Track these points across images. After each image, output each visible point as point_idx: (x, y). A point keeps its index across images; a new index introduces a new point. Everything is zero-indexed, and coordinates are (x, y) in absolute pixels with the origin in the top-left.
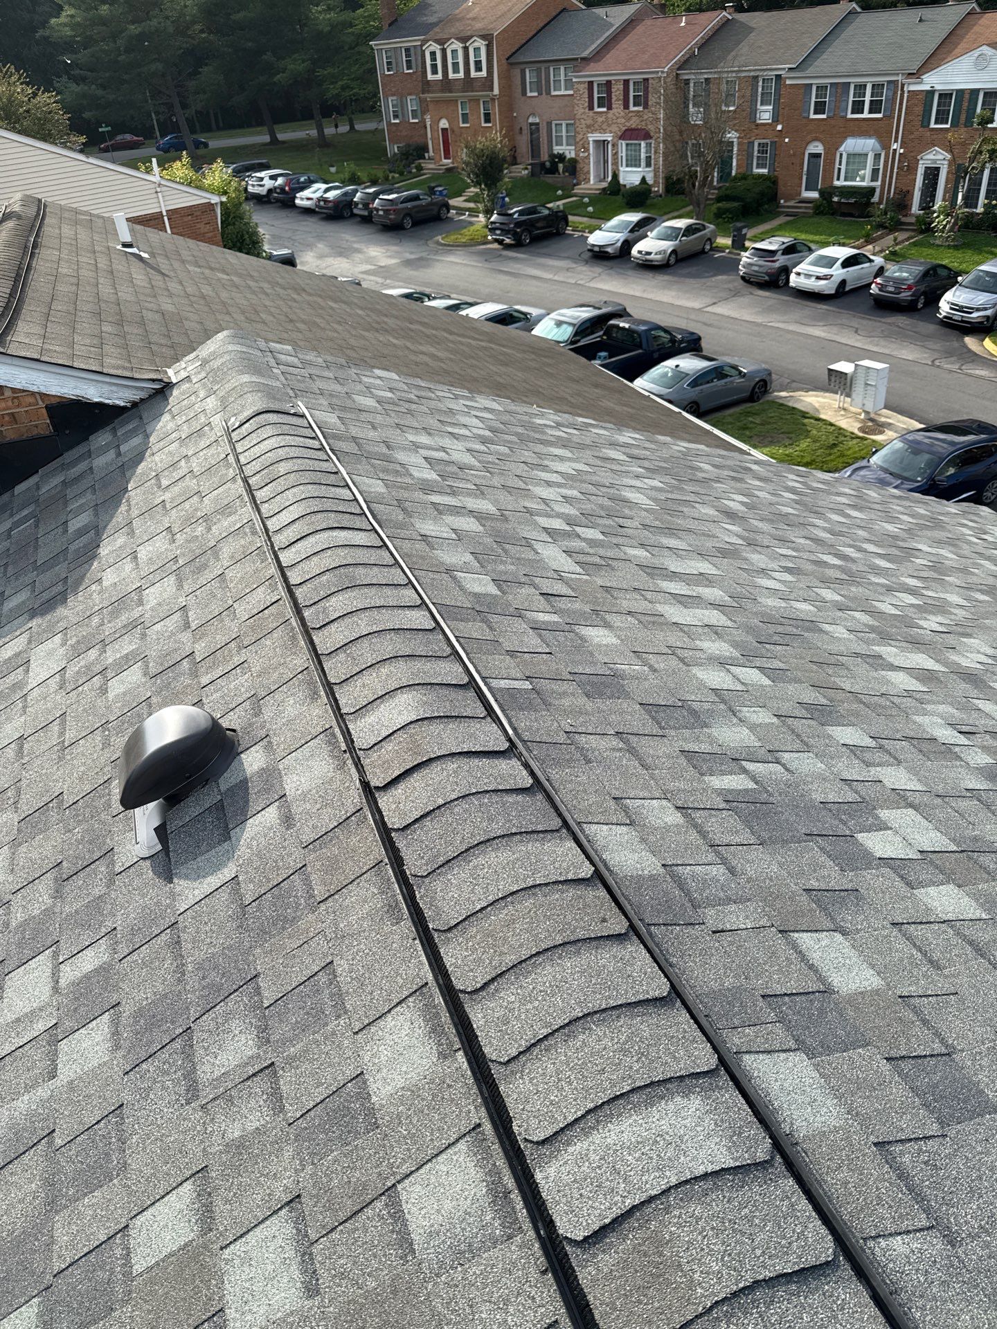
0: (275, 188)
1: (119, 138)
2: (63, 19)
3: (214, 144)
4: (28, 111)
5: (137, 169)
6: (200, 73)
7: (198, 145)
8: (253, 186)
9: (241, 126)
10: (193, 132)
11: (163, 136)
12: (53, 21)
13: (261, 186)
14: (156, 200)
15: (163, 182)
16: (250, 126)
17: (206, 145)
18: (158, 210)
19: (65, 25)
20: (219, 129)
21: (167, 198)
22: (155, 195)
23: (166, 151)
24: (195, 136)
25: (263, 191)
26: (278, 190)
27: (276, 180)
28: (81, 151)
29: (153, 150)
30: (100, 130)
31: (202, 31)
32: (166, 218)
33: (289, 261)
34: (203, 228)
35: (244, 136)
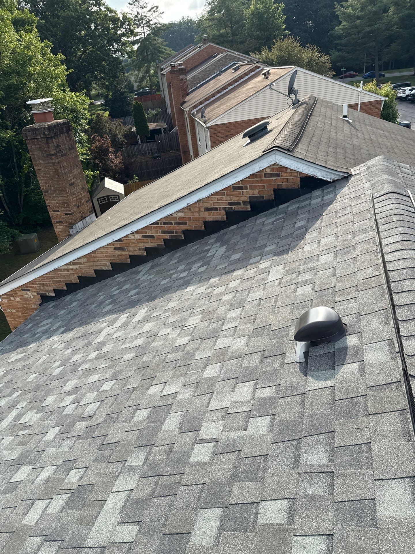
0: (410, 94)
1: (348, 73)
2: (341, 27)
3: (388, 75)
4: (317, 63)
5: (353, 85)
6: (391, 46)
7: (381, 75)
8: (400, 93)
9: (402, 68)
10: (380, 70)
11: (366, 72)
12: (336, 28)
13: (404, 93)
14: (357, 98)
15: (363, 91)
16: (406, 67)
17: (384, 76)
18: (357, 103)
19: (341, 29)
20: (392, 69)
21: (362, 98)
22: (358, 97)
23: (366, 78)
24: (380, 72)
25: (404, 96)
26: (411, 96)
27: (412, 91)
28: (332, 78)
29: (361, 78)
30: (342, 70)
31: (397, 28)
32: (359, 106)
33: (408, 126)
34: (374, 110)
35: (403, 72)
